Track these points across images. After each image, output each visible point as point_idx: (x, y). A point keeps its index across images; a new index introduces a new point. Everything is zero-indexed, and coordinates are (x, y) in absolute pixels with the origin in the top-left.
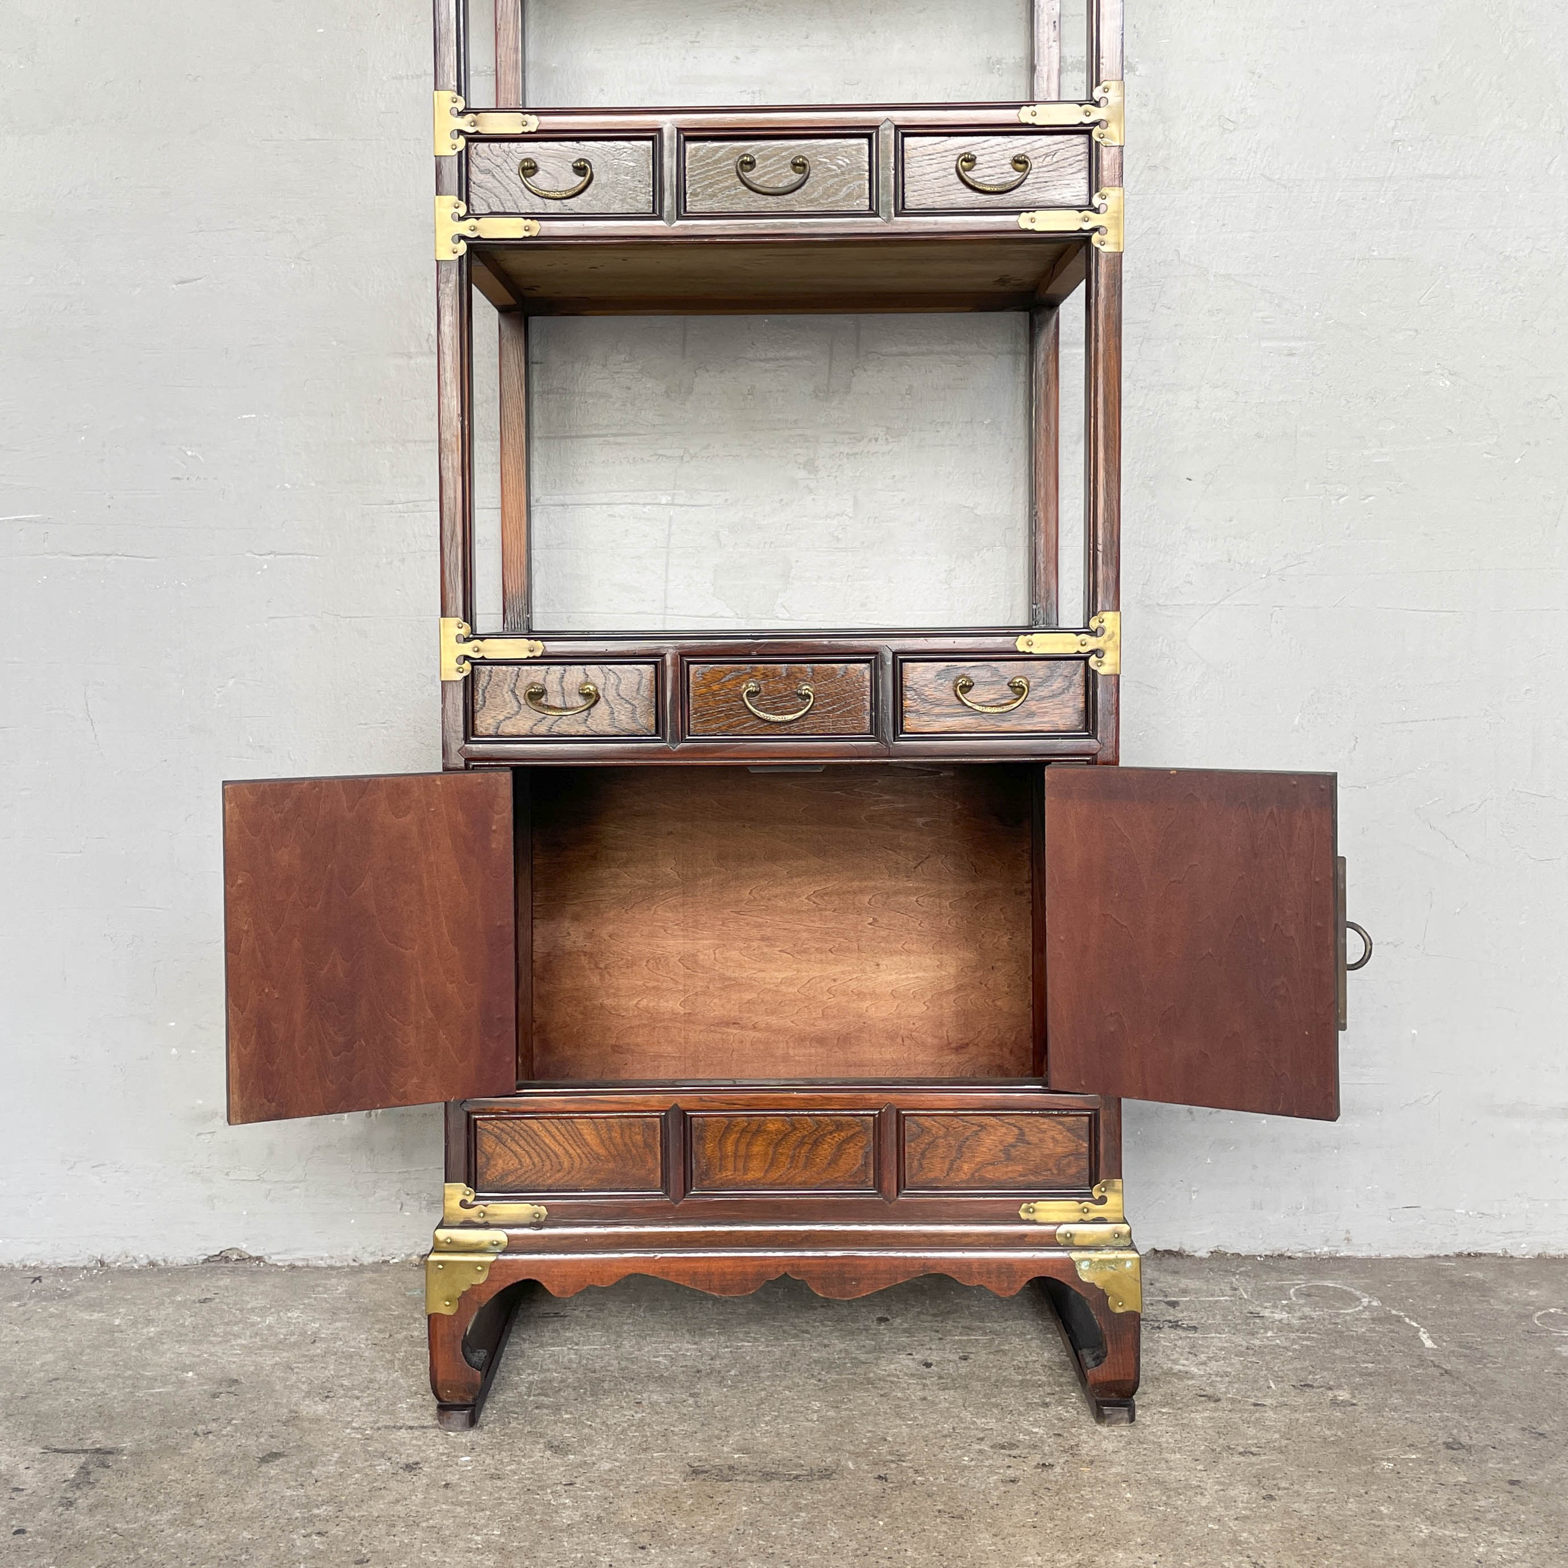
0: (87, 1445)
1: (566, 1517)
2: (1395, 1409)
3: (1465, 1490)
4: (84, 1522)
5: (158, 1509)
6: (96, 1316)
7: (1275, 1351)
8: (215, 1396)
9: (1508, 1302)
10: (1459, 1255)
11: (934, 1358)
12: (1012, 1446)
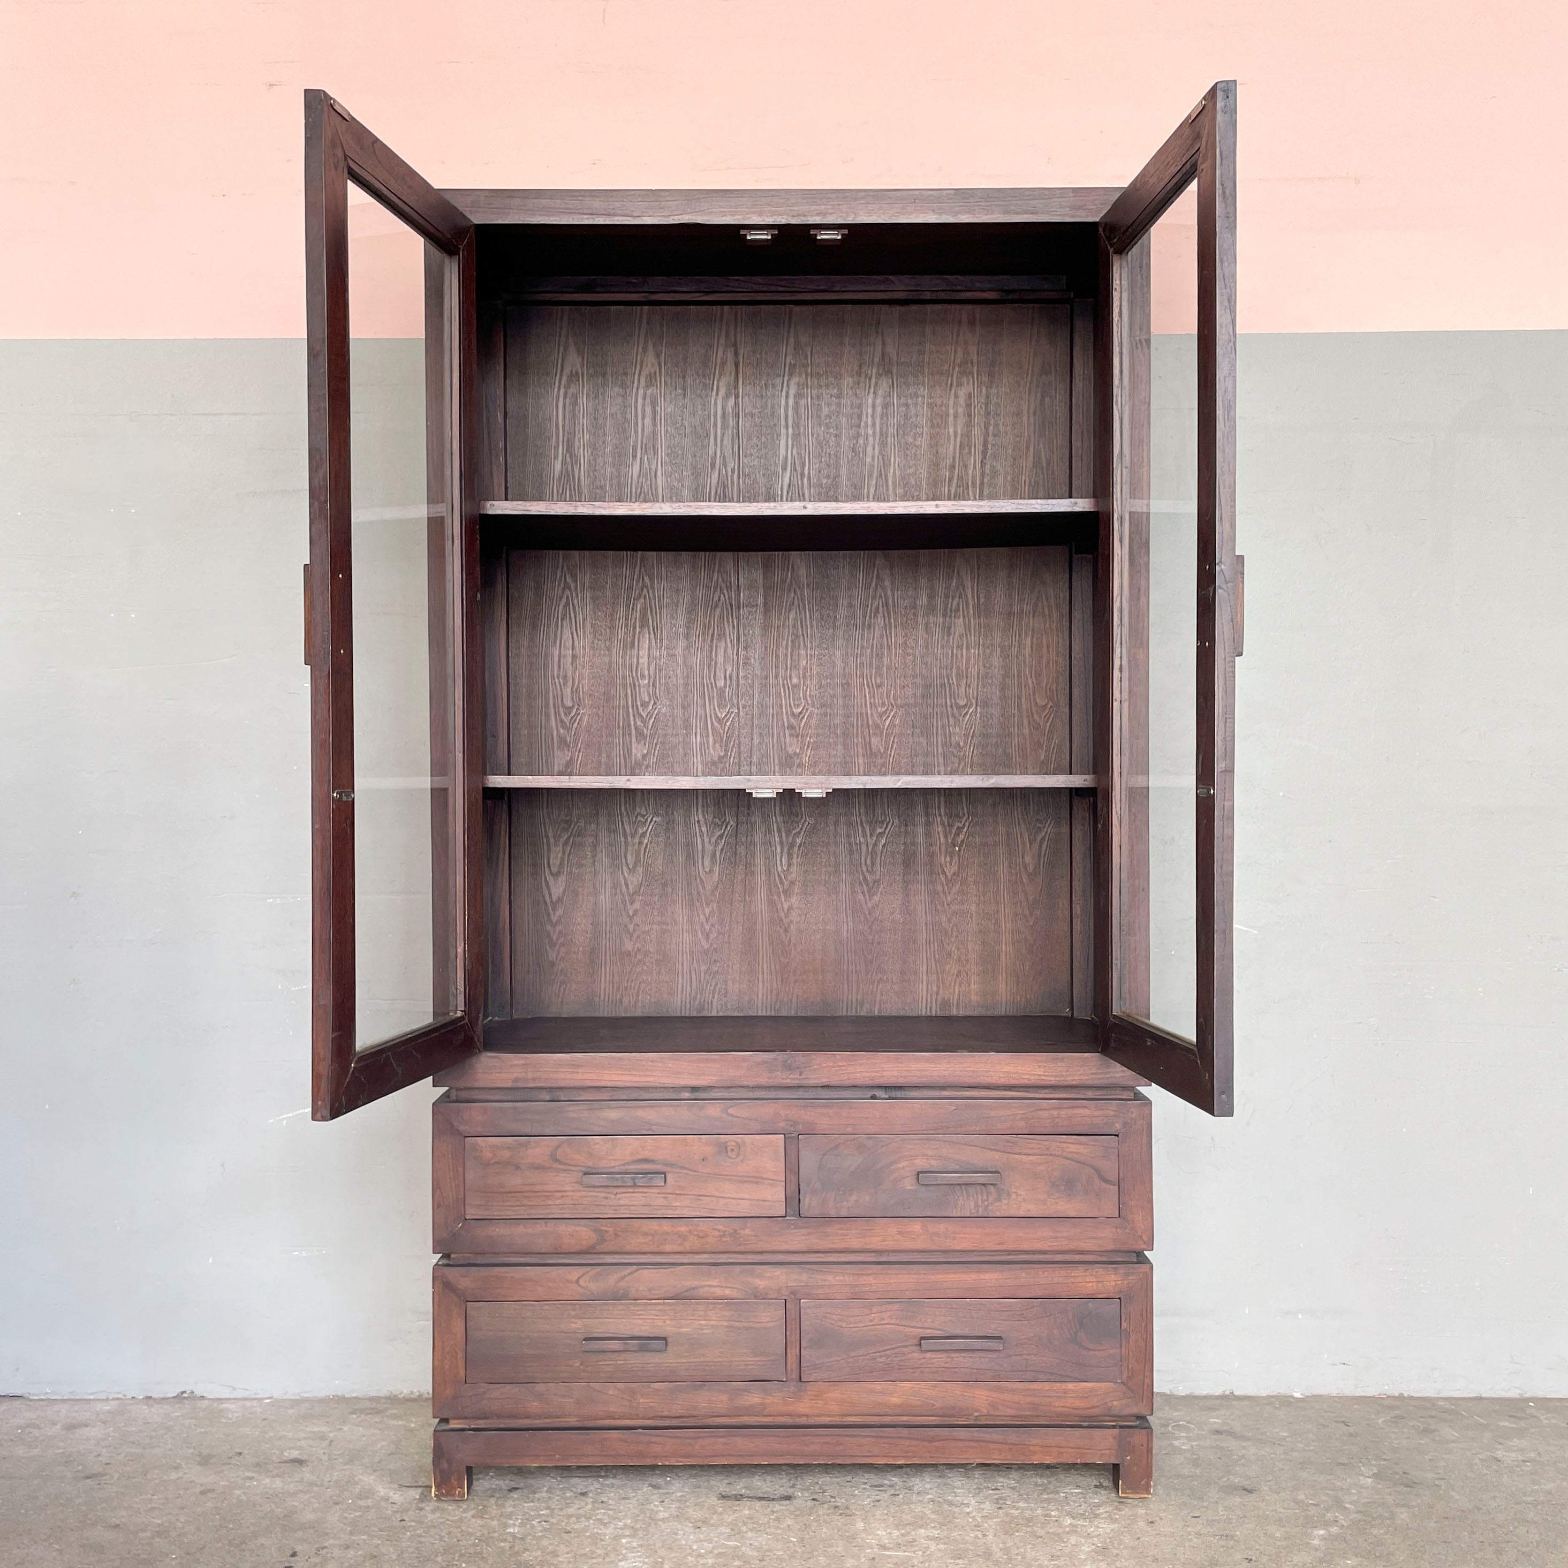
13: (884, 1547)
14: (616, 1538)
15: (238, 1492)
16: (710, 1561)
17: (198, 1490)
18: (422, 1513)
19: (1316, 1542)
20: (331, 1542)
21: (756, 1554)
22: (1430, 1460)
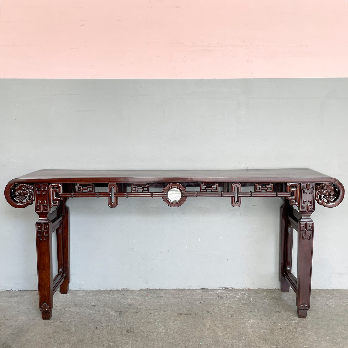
0: (119, 311)
1: (166, 318)
2: (246, 307)
3: (250, 316)
4: (122, 319)
5: (128, 318)
6: (113, 296)
7: (236, 301)
8: (129, 306)
9: (262, 295)
10: (259, 289)
11: (201, 301)
12: (208, 311)
13: (210, 326)
14: (159, 324)
15: (83, 313)
16: (177, 329)
17: (76, 313)
18: (120, 318)
19: (293, 324)
20: (104, 325)
21: (185, 327)
22: (315, 305)
